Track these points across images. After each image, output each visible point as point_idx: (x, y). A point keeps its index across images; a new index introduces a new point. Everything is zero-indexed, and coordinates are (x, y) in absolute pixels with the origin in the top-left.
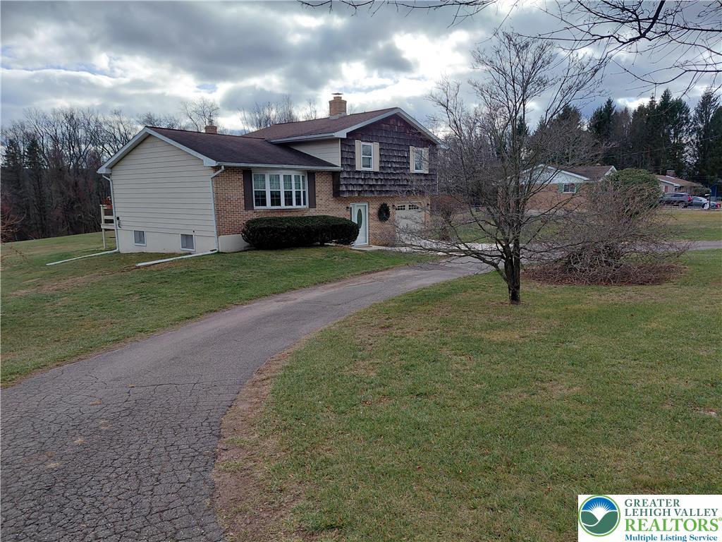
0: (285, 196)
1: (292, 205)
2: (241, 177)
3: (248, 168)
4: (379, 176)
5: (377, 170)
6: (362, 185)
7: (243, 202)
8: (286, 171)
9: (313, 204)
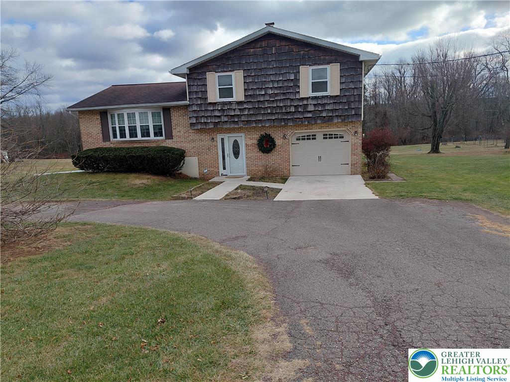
0: (130, 130)
1: (136, 137)
2: (99, 117)
3: (104, 110)
4: (246, 106)
5: (242, 99)
6: (219, 117)
7: (101, 135)
8: (130, 110)
9: (169, 136)
